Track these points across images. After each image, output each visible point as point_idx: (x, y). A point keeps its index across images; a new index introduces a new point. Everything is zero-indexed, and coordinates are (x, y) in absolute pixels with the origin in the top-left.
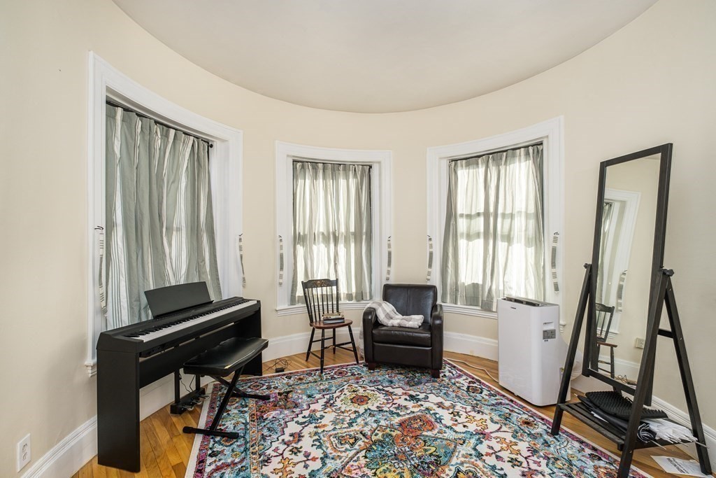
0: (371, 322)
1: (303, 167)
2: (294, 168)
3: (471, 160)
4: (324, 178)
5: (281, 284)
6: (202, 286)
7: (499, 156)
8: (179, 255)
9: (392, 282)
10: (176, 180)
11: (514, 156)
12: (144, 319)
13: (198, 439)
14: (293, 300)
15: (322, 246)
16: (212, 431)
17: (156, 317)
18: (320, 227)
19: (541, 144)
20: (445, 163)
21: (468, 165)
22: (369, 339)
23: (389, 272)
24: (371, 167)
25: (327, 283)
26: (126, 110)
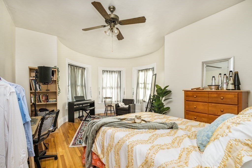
0: (117, 106)
1: (105, 72)
2: (103, 72)
3: (142, 71)
4: (109, 74)
5: (99, 98)
6: (83, 97)
7: (147, 70)
8: (79, 91)
9: (125, 98)
10: (79, 77)
11: (150, 70)
12: (74, 101)
13: (83, 121)
14: (102, 101)
15: (109, 89)
16: (85, 120)
17: (76, 101)
18: (108, 85)
19: (154, 68)
20: (137, 71)
21: (141, 72)
22: (116, 109)
23: (124, 96)
24: (120, 71)
25: (110, 98)
26: (71, 65)
